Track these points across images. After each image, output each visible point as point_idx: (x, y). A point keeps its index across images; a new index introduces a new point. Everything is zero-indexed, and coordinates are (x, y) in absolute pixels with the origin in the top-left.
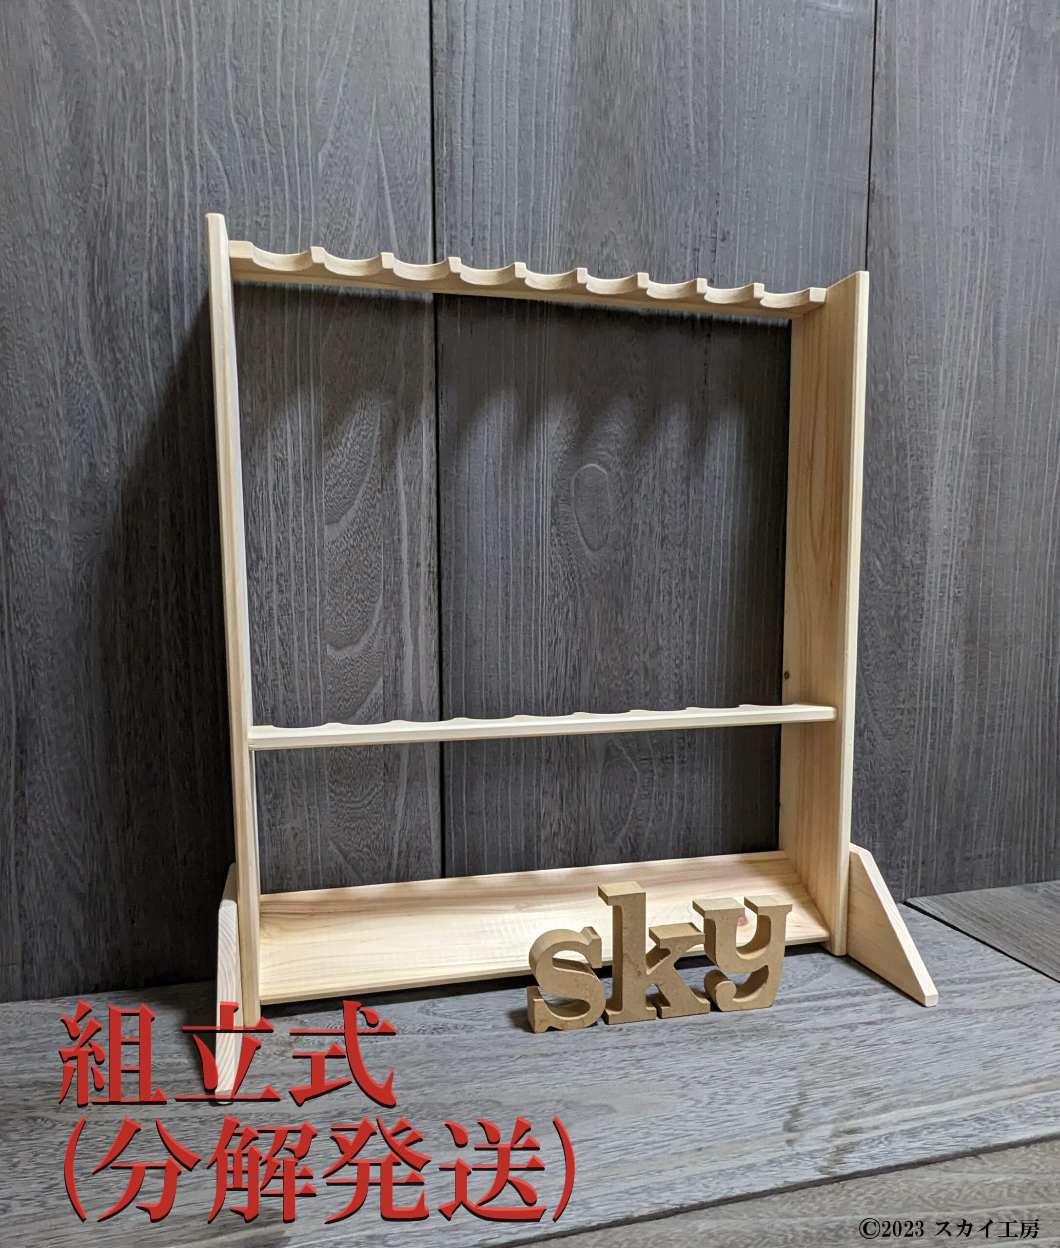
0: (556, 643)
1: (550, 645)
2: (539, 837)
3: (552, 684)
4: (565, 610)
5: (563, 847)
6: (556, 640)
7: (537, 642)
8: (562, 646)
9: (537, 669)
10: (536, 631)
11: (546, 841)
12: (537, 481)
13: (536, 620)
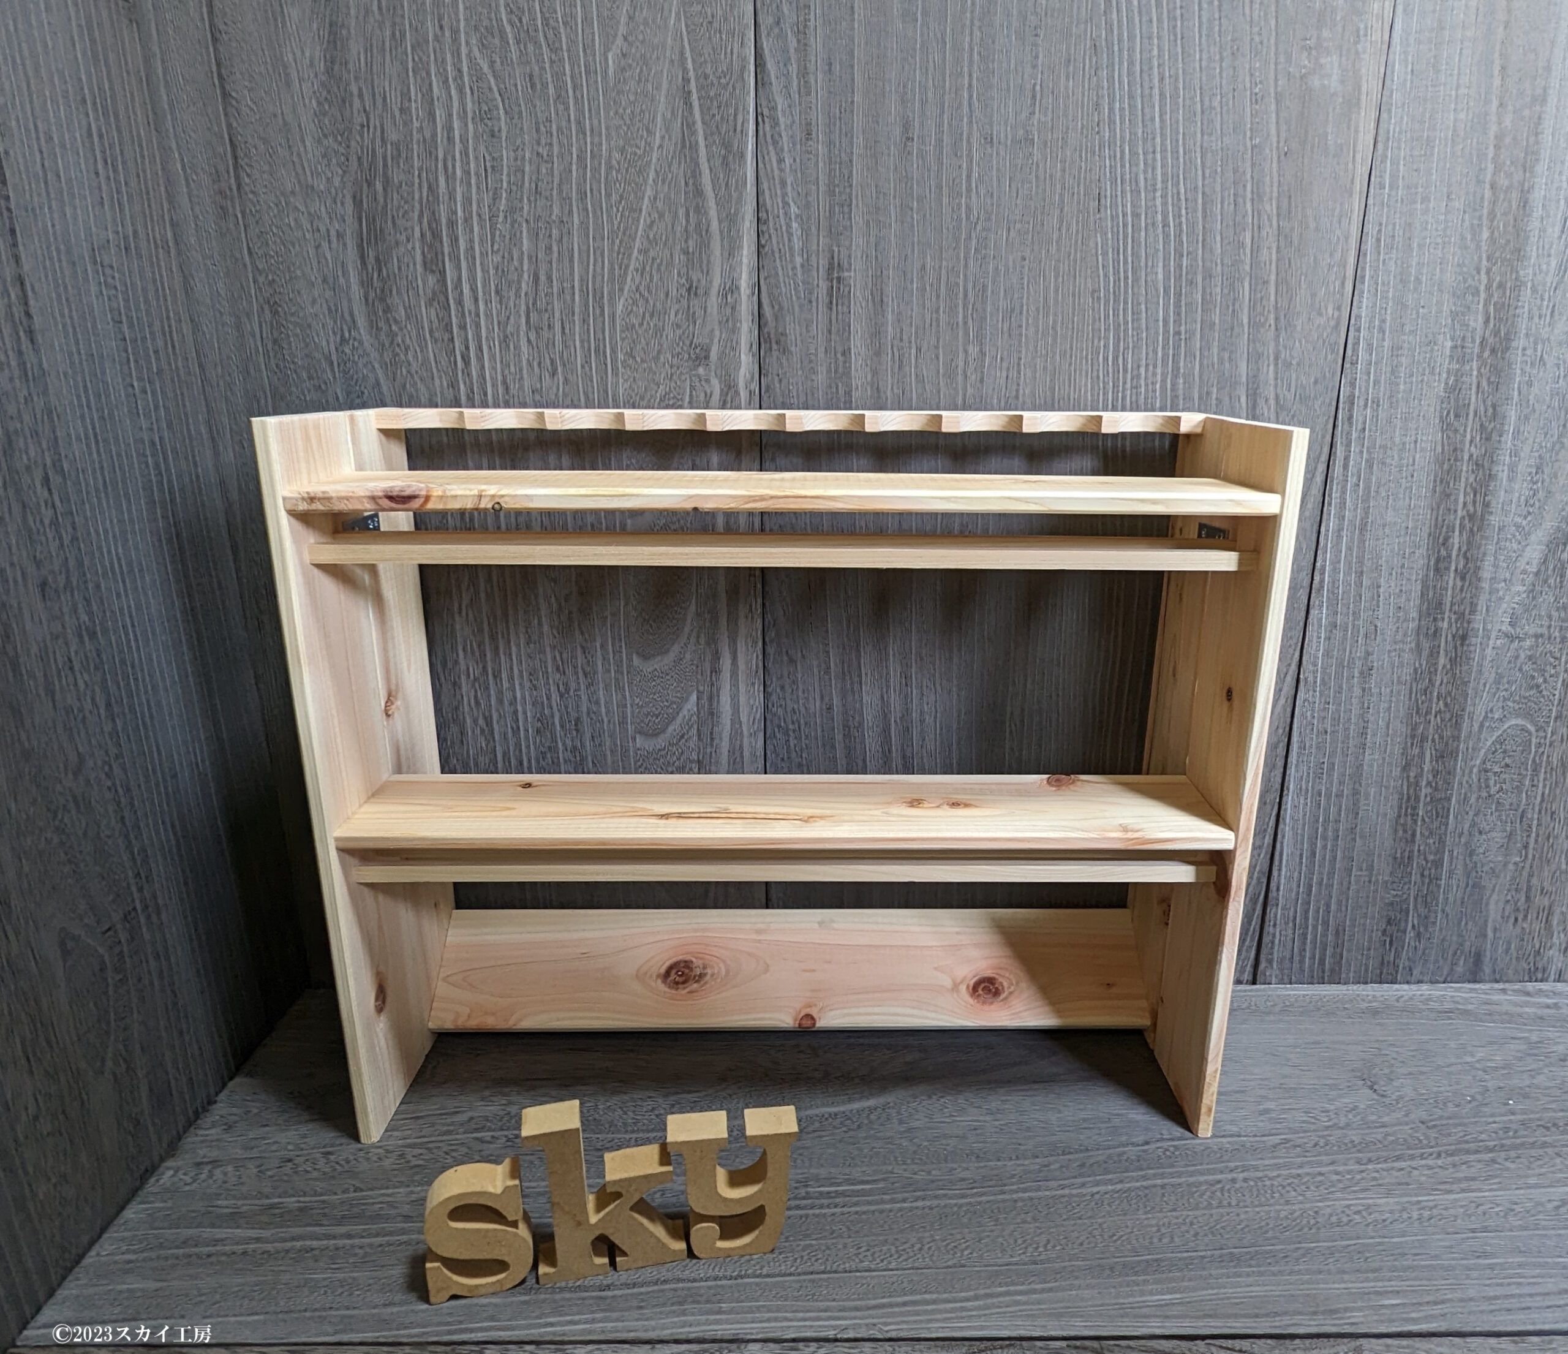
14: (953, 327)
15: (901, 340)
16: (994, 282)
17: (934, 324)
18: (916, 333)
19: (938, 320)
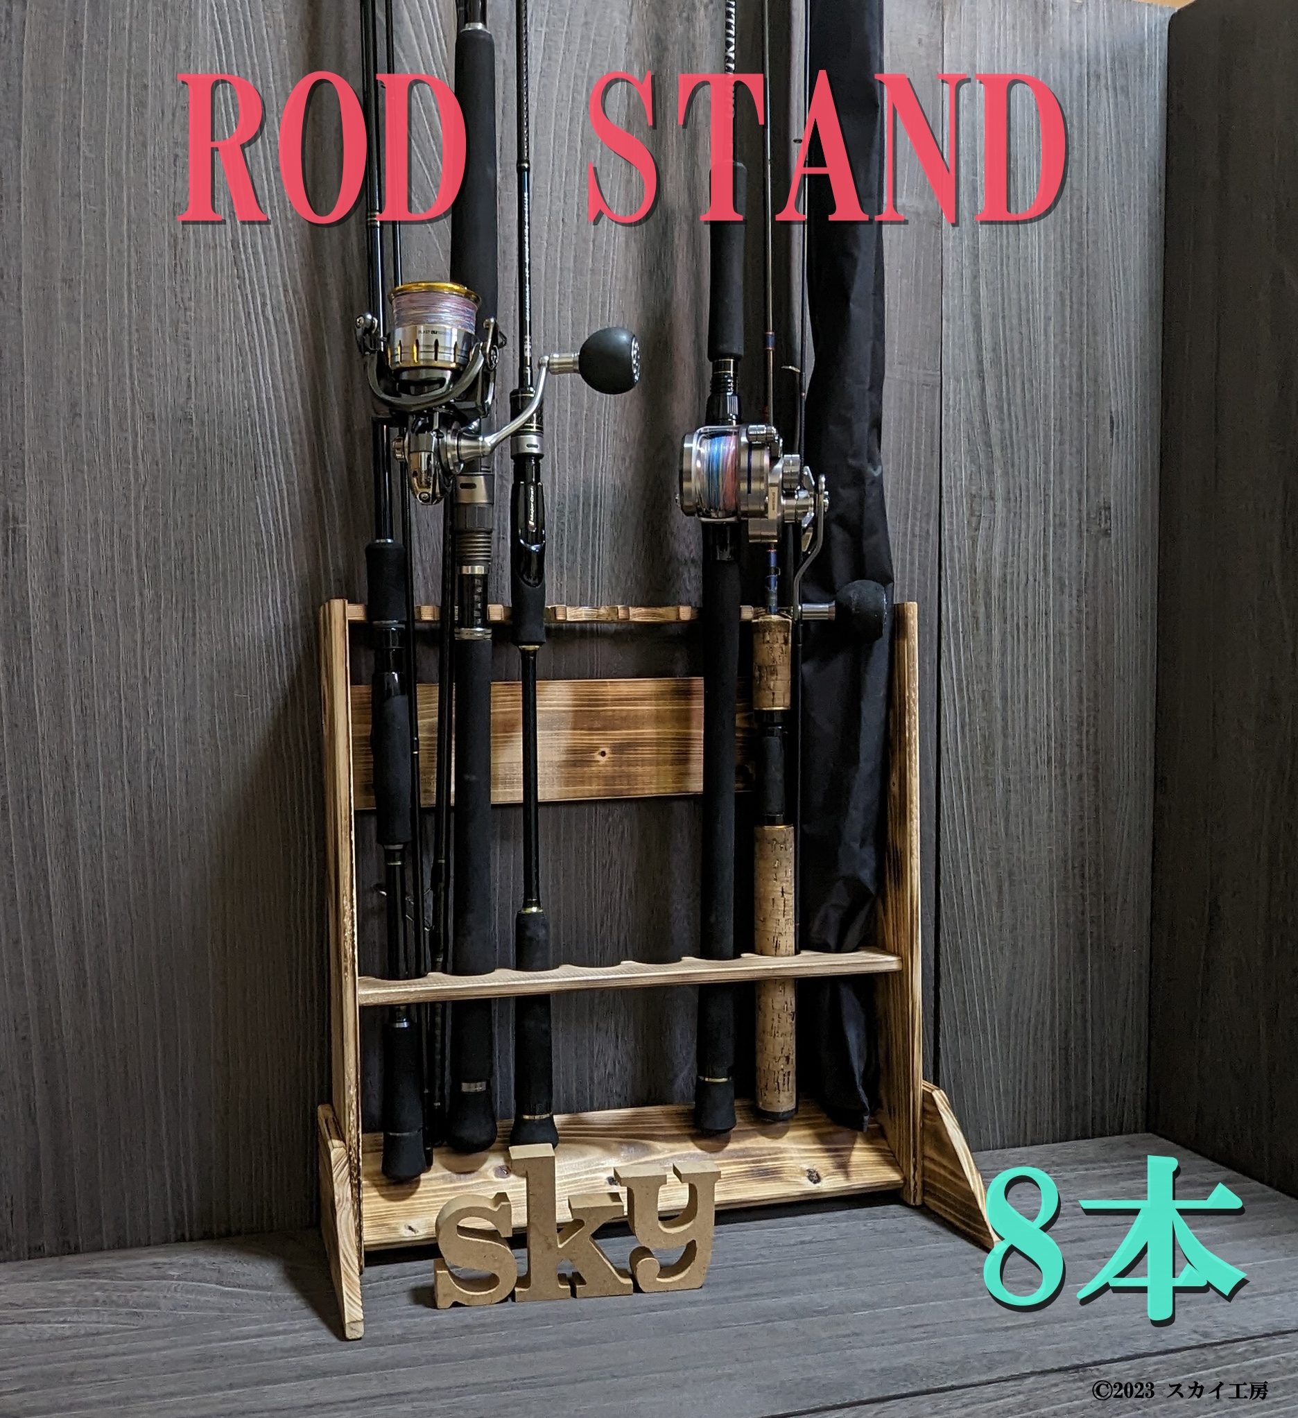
0: (610, 866)
1: (604, 866)
2: (591, 1079)
3: (606, 911)
4: (621, 829)
5: (619, 1089)
6: (611, 862)
7: (589, 865)
8: (618, 867)
9: (590, 893)
10: (589, 853)
11: (599, 1083)
13: (589, 841)
14: (128, 573)
15: (78, 583)
16: (164, 535)
17: (109, 569)
18: (92, 577)
19: (113, 568)
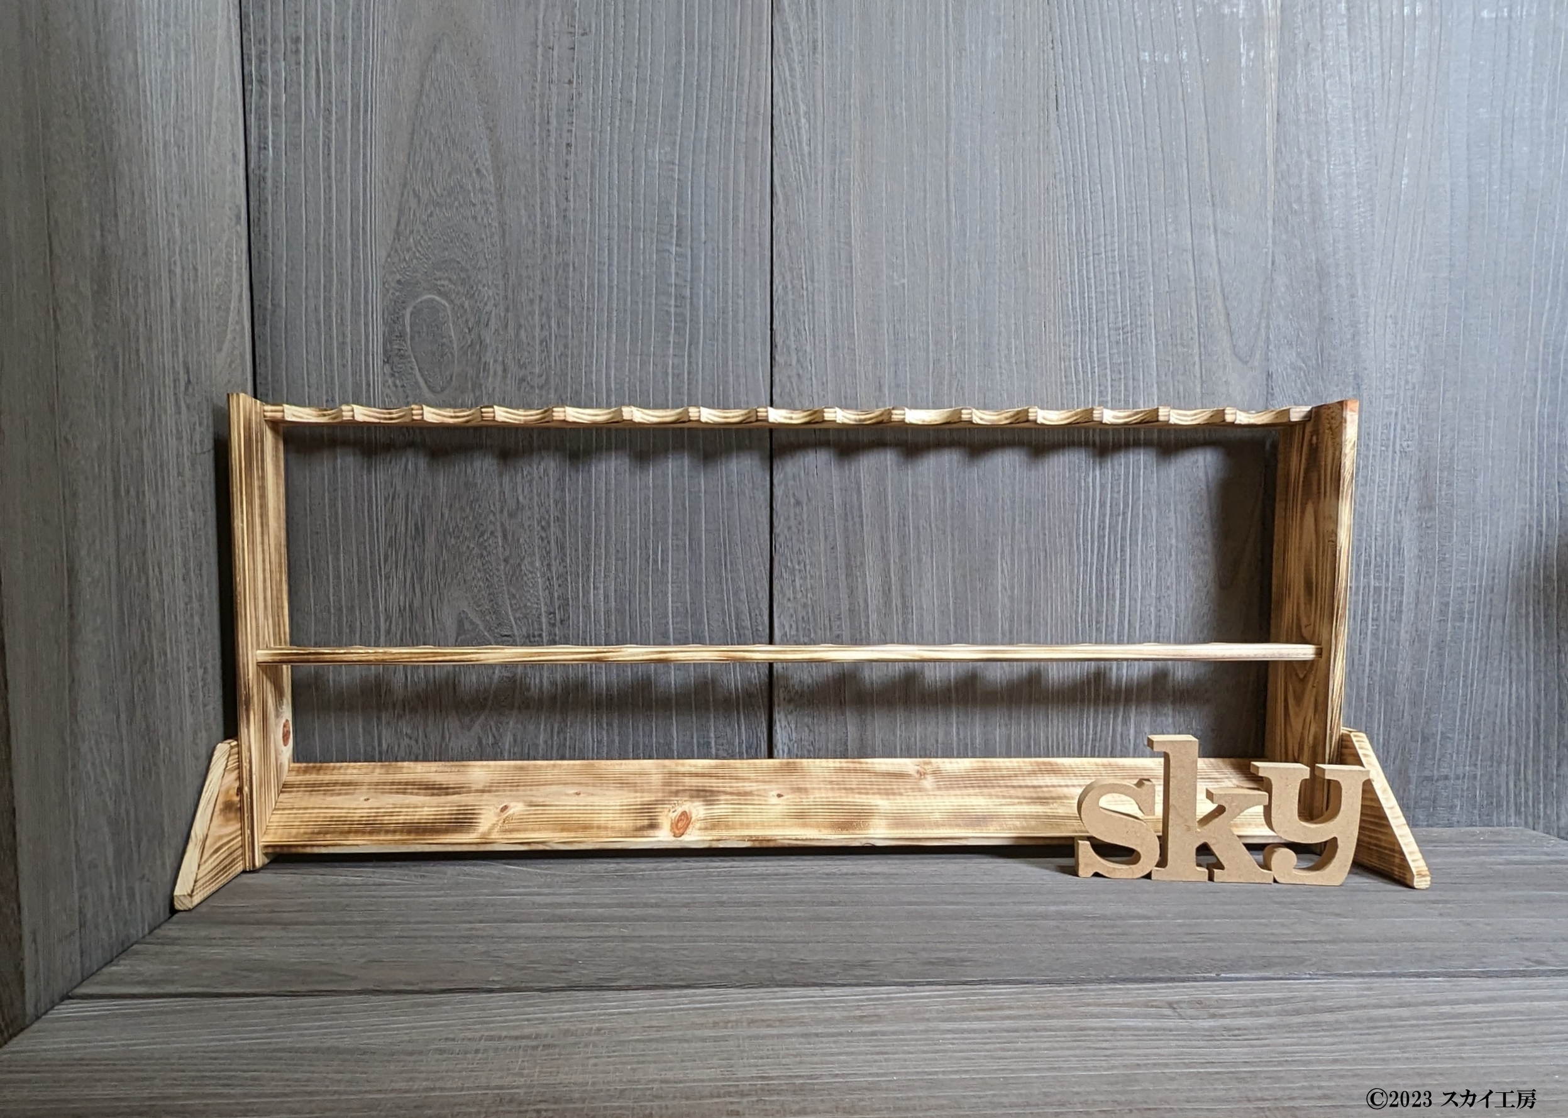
1: (386, 500)
7: (370, 496)
8: (400, 503)
9: (372, 525)
12: (366, 315)
